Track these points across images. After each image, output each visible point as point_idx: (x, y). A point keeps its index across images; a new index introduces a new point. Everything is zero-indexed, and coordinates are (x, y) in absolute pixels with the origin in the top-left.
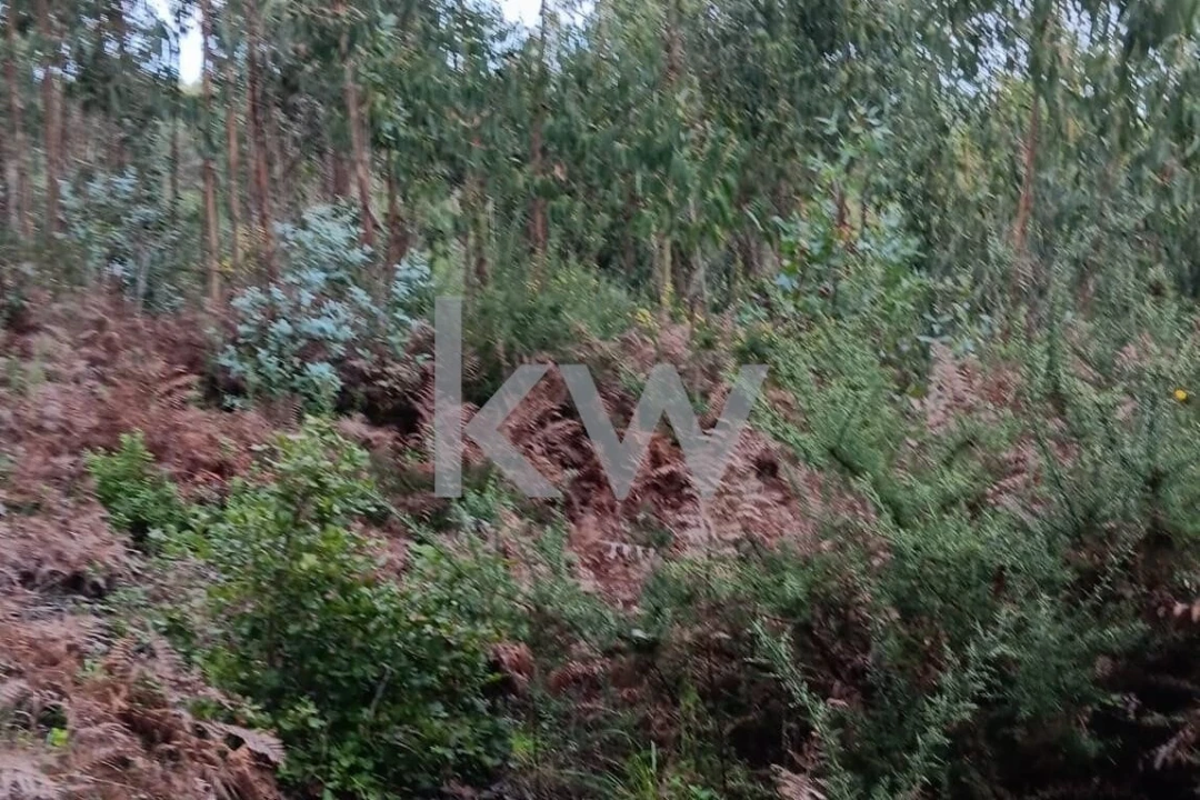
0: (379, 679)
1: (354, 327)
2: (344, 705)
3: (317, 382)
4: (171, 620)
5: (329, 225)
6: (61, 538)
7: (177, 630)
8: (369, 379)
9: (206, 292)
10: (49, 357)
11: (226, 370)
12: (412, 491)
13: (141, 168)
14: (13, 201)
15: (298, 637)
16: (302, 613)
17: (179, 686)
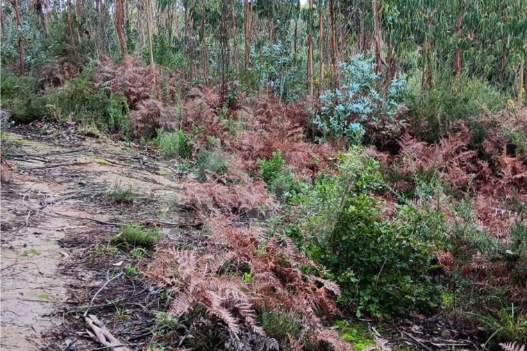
0: (382, 263)
1: (371, 108)
2: (366, 273)
3: (355, 131)
4: (292, 230)
5: (362, 63)
6: (248, 194)
7: (295, 235)
8: (378, 131)
9: (308, 93)
10: (245, 120)
11: (316, 126)
12: (397, 181)
13: (283, 40)
14: (231, 56)
15: (346, 242)
16: (348, 232)
17: (297, 259)
